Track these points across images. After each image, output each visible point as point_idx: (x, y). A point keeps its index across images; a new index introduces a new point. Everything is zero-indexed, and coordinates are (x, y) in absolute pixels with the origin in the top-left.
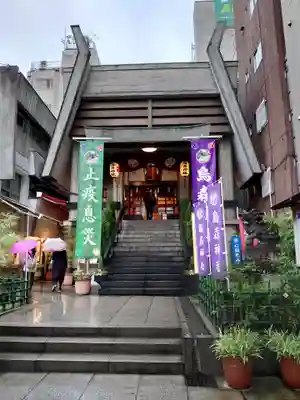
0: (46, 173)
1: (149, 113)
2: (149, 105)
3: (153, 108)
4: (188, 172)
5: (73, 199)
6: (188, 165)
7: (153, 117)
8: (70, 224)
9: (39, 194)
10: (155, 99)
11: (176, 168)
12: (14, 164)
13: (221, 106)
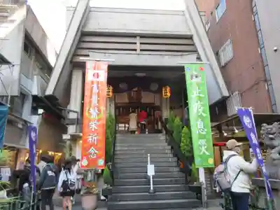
0: (49, 92)
1: (138, 46)
2: (138, 40)
3: (141, 43)
4: (169, 94)
5: (72, 116)
6: (168, 89)
7: (141, 50)
8: (69, 137)
9: (41, 111)
10: (142, 36)
11: (159, 91)
12: (20, 84)
13: (193, 45)
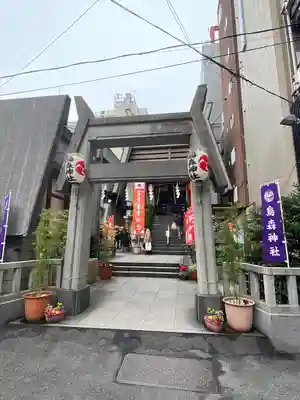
0: (114, 191)
1: (169, 155)
2: (169, 151)
3: (171, 153)
5: (128, 204)
7: (171, 158)
8: (127, 217)
9: (110, 201)
